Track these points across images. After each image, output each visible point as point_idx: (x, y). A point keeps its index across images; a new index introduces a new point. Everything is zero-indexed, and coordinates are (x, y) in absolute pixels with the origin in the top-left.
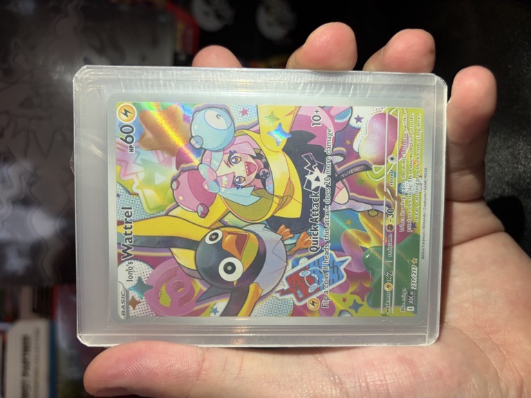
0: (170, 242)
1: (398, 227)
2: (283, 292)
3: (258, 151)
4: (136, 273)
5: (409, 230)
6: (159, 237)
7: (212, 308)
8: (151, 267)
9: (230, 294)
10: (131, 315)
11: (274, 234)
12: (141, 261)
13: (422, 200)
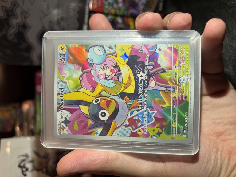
0: (78, 103)
1: (178, 98)
2: (126, 126)
3: (116, 64)
4: (64, 115)
5: (184, 99)
6: (74, 100)
7: (96, 132)
8: (71, 113)
9: (103, 126)
10: (62, 133)
11: (122, 100)
12: (67, 110)
13: (190, 85)
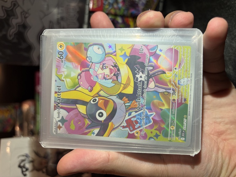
0: (76, 102)
1: (178, 100)
2: (124, 127)
3: (115, 64)
4: (61, 114)
5: (183, 101)
6: (72, 99)
7: (92, 132)
8: (68, 112)
9: (100, 126)
10: (58, 132)
11: (120, 100)
12: (63, 109)
13: (190, 88)
